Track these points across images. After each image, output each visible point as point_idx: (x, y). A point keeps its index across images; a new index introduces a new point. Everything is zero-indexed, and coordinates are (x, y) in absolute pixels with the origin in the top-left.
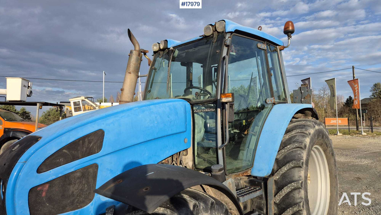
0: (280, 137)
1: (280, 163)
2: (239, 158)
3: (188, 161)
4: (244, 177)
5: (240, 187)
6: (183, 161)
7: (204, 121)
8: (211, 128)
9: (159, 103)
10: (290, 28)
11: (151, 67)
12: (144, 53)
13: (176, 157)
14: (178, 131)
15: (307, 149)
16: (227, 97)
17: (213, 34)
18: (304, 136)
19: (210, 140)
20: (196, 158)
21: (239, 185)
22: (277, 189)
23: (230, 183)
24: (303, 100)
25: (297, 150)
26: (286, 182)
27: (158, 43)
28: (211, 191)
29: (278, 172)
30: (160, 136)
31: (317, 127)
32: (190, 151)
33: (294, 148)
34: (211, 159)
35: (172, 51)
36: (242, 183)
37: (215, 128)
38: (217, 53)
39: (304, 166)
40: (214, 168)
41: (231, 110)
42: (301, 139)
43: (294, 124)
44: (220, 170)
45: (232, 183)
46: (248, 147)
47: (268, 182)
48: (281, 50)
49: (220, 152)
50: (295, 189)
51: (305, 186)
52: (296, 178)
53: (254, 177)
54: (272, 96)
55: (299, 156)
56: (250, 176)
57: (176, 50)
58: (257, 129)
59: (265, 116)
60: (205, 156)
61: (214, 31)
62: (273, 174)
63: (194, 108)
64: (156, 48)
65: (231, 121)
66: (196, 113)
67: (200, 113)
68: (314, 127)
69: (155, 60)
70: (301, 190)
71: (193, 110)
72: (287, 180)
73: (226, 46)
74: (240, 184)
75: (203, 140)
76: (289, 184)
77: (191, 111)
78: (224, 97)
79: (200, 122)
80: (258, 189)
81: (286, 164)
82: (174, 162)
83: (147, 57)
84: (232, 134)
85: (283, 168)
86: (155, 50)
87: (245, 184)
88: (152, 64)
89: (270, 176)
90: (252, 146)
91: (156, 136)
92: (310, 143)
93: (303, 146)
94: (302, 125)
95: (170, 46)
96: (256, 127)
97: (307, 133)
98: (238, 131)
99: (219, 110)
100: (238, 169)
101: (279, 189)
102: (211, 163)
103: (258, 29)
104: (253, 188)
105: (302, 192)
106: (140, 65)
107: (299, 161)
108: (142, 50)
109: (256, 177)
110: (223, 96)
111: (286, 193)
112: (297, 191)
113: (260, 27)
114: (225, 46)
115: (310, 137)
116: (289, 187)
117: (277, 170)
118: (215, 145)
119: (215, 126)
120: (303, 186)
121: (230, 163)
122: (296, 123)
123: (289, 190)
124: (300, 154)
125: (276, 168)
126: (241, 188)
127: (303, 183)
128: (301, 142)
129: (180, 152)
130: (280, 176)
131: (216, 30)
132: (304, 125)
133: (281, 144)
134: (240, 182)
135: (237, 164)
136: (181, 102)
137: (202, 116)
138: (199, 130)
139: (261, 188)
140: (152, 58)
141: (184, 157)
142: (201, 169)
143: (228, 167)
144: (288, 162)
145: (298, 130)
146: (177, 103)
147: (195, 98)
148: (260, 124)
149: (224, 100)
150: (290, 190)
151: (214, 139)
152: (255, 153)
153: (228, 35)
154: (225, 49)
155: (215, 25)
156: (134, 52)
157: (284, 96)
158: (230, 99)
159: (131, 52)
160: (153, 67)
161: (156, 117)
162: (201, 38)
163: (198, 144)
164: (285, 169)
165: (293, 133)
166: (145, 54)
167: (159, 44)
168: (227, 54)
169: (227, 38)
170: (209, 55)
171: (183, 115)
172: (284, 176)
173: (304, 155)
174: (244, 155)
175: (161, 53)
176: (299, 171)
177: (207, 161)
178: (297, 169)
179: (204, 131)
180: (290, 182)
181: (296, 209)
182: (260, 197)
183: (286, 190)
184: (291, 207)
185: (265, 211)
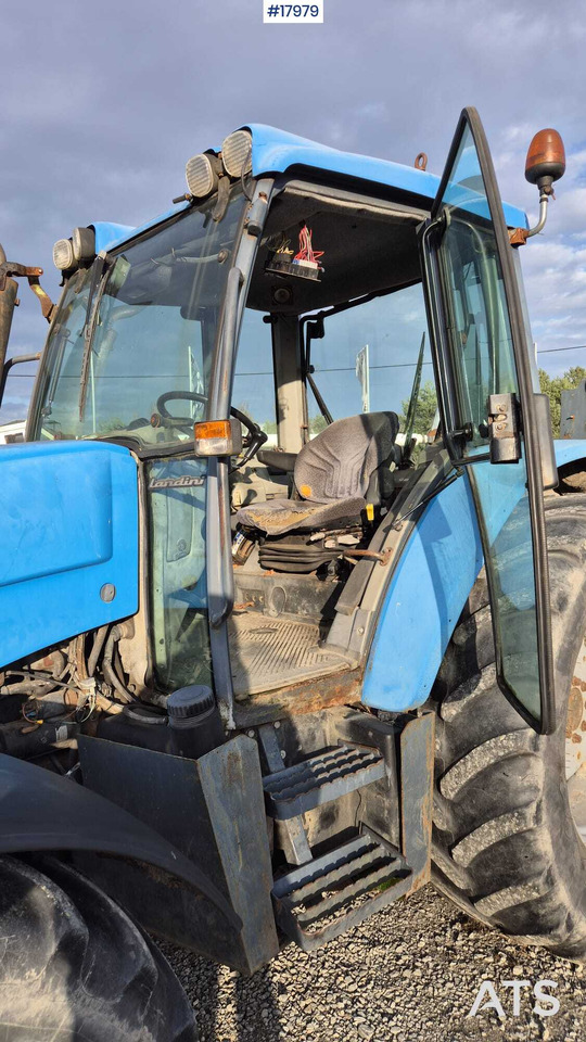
2: (329, 640)
3: (136, 658)
4: (334, 710)
6: (123, 654)
10: (549, 158)
11: (53, 328)
12: (30, 276)
16: (213, 435)
17: (215, 190)
20: (160, 649)
21: (314, 738)
23: (233, 755)
26: (482, 728)
27: (70, 239)
32: (141, 624)
35: (107, 264)
36: (327, 729)
38: (222, 260)
45: (248, 753)
48: (514, 245)
50: (510, 759)
56: (359, 706)
57: (121, 260)
61: (218, 178)
62: (436, 700)
63: (156, 473)
66: (158, 490)
70: (532, 762)
71: (147, 480)
73: (250, 233)
74: (318, 734)
76: (489, 739)
77: (139, 483)
78: (207, 436)
80: (372, 757)
82: (69, 669)
83: (42, 293)
87: (338, 735)
88: (56, 315)
89: (420, 711)
90: (371, 602)
96: (392, 532)
99: (213, 483)
103: (417, 166)
104: (357, 752)
105: (539, 767)
110: (202, 433)
111: (479, 769)
112: (518, 765)
113: (420, 157)
114: (246, 231)
116: (490, 749)
117: (456, 687)
123: (488, 760)
125: (451, 675)
126: (324, 746)
130: (463, 709)
131: (224, 172)
134: (319, 727)
138: (172, 549)
139: (384, 754)
141: (125, 642)
149: (205, 446)
150: (492, 761)
153: (259, 189)
154: (246, 246)
158: (221, 445)
165: (521, 553)
169: (255, 198)
174: (344, 632)
175: (80, 272)
180: (494, 734)
181: (510, 826)
182: (381, 787)
183: (478, 760)
184: (496, 816)
185: (394, 832)
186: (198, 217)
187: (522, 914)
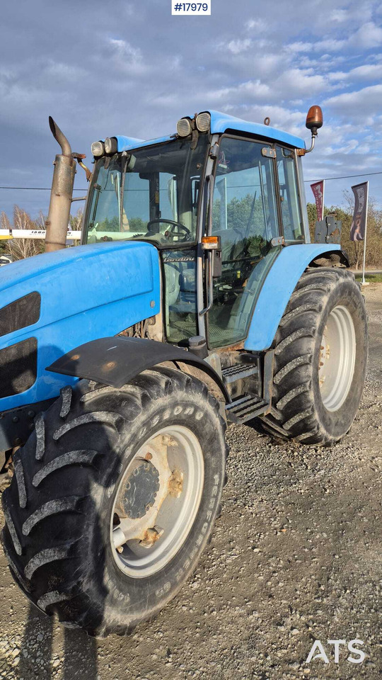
0: (287, 295)
1: (284, 332)
2: (228, 326)
3: (156, 332)
4: (234, 352)
5: (229, 365)
6: (149, 332)
7: (179, 274)
8: (189, 284)
9: (111, 250)
10: (317, 119)
11: (92, 185)
12: (78, 158)
13: (139, 327)
14: (141, 291)
15: (322, 312)
16: (210, 242)
17: (191, 134)
18: (320, 294)
19: (188, 301)
20: (168, 328)
21: (226, 362)
22: (278, 366)
23: (213, 360)
24: (328, 237)
25: (309, 314)
26: (290, 356)
27: (101, 141)
28: (187, 369)
29: (280, 344)
30: (116, 299)
31: (342, 280)
32: (159, 318)
33: (305, 311)
34: (190, 329)
35: (126, 157)
36: (231, 359)
37: (194, 284)
38: (198, 168)
39: (316, 334)
40: (194, 341)
41: (217, 259)
42: (315, 298)
43: (309, 276)
44: (200, 343)
45: (217, 359)
46: (242, 311)
47: (266, 357)
48: (300, 156)
49: (201, 319)
50: (301, 365)
51: (314, 361)
52: (304, 350)
53: (248, 351)
54: (281, 233)
55: (311, 321)
56: (243, 350)
57: (133, 156)
58: (256, 284)
59: (268, 265)
60: (181, 324)
61: (193, 130)
62: (273, 346)
63: (164, 256)
64: (98, 151)
65: (217, 275)
66: (166, 263)
67: (173, 263)
68: (338, 280)
69: (97, 172)
70: (309, 366)
71: (162, 259)
72: (292, 354)
74: (228, 361)
75: (177, 301)
76: (294, 359)
77: (159, 261)
78: (207, 242)
79: (172, 275)
80: (252, 366)
81: (291, 333)
82: (136, 334)
83: (84, 166)
84: (220, 291)
85: (288, 338)
86: (96, 155)
87: (235, 361)
88: (93, 178)
89: (269, 350)
90: (247, 310)
91: (111, 300)
92: (328, 303)
93: (317, 308)
94: (320, 277)
95: (122, 149)
96: (255, 282)
97: (326, 288)
98: (229, 288)
99: (200, 259)
100: (226, 341)
101: (281, 365)
102: (190, 335)
103: (265, 124)
104: (245, 366)
105: (311, 369)
106: (73, 180)
107: (310, 328)
108: (75, 155)
109: (250, 352)
110: (205, 240)
111: (290, 371)
112: (303, 368)
113: (267, 118)
114: (210, 157)
115: (329, 295)
116: (294, 362)
117: (280, 342)
118: (194, 307)
119: (194, 280)
120: (312, 361)
121: (215, 333)
122: (312, 274)
123: (293, 366)
124: (311, 319)
125: (278, 339)
127: (313, 357)
128: (315, 303)
129: (144, 321)
130: (283, 349)
131: (196, 128)
132: (324, 278)
133: (288, 306)
134: (228, 359)
135: (224, 334)
136: (143, 248)
137: (175, 267)
138: (171, 288)
139: (256, 365)
140: (92, 168)
141: (150, 327)
142: (175, 343)
143: (212, 339)
144: (295, 330)
145: (314, 286)
146: (138, 249)
147: (165, 239)
148: (261, 277)
149: (207, 246)
150: (295, 367)
151: (193, 299)
152: (251, 319)
153: (215, 139)
154: (210, 163)
155: (195, 119)
156: (62, 158)
157: (300, 233)
158: (215, 245)
159: (57, 159)
160: (96, 185)
161: (109, 272)
162: (172, 139)
163: (170, 308)
164: (290, 339)
165: (306, 289)
166: (80, 160)
167: (104, 143)
168: (213, 174)
169: (213, 144)
170: (187, 160)
171: (148, 266)
172: (288, 349)
173: (318, 320)
174: (236, 322)
175: (108, 159)
176: (310, 341)
177: (184, 332)
178: (306, 339)
179: (179, 289)
180: (296, 357)
181: (300, 390)
182: (254, 377)
183: (289, 367)
184: (295, 387)
185: (260, 394)
186: (179, 144)
187: (302, 425)
